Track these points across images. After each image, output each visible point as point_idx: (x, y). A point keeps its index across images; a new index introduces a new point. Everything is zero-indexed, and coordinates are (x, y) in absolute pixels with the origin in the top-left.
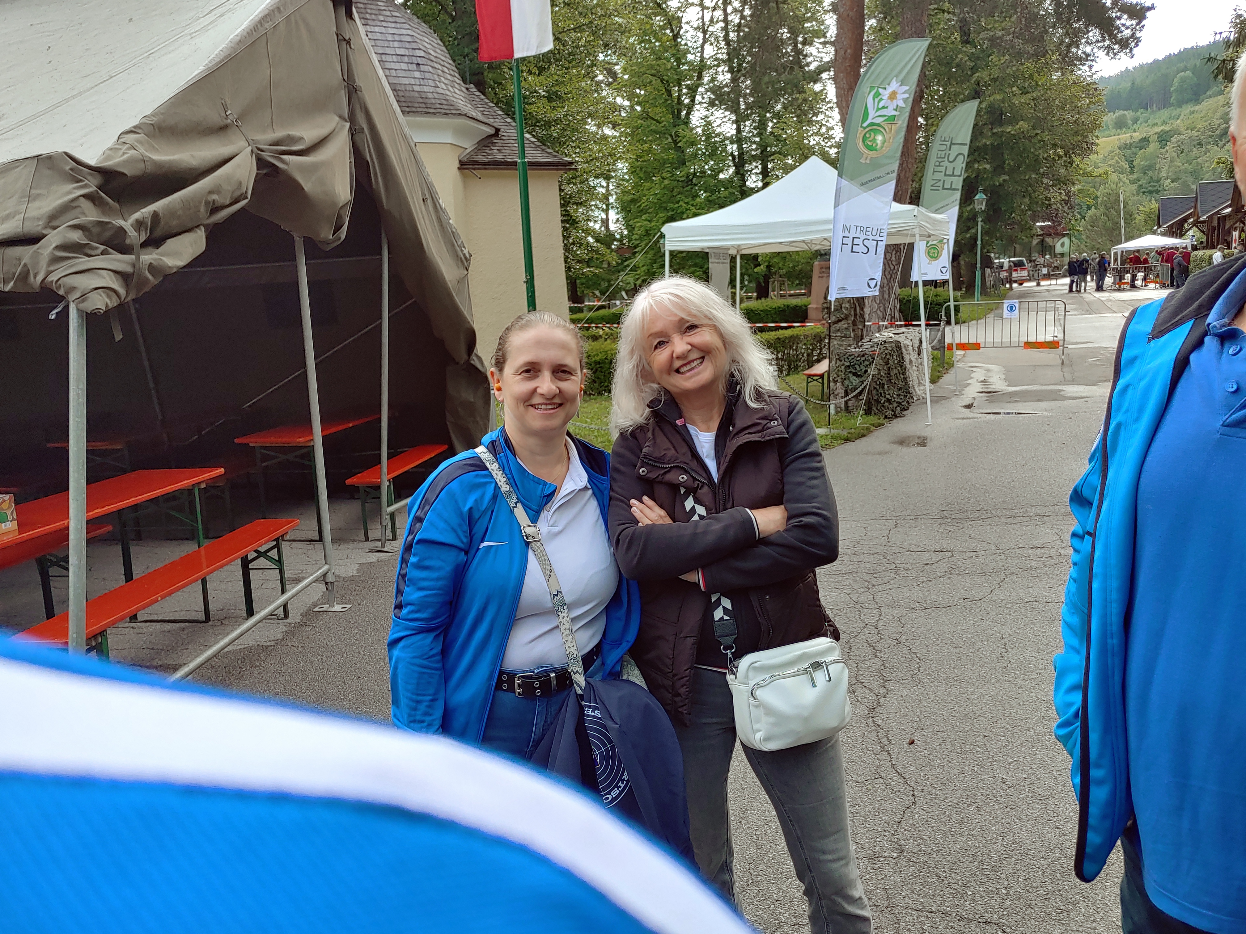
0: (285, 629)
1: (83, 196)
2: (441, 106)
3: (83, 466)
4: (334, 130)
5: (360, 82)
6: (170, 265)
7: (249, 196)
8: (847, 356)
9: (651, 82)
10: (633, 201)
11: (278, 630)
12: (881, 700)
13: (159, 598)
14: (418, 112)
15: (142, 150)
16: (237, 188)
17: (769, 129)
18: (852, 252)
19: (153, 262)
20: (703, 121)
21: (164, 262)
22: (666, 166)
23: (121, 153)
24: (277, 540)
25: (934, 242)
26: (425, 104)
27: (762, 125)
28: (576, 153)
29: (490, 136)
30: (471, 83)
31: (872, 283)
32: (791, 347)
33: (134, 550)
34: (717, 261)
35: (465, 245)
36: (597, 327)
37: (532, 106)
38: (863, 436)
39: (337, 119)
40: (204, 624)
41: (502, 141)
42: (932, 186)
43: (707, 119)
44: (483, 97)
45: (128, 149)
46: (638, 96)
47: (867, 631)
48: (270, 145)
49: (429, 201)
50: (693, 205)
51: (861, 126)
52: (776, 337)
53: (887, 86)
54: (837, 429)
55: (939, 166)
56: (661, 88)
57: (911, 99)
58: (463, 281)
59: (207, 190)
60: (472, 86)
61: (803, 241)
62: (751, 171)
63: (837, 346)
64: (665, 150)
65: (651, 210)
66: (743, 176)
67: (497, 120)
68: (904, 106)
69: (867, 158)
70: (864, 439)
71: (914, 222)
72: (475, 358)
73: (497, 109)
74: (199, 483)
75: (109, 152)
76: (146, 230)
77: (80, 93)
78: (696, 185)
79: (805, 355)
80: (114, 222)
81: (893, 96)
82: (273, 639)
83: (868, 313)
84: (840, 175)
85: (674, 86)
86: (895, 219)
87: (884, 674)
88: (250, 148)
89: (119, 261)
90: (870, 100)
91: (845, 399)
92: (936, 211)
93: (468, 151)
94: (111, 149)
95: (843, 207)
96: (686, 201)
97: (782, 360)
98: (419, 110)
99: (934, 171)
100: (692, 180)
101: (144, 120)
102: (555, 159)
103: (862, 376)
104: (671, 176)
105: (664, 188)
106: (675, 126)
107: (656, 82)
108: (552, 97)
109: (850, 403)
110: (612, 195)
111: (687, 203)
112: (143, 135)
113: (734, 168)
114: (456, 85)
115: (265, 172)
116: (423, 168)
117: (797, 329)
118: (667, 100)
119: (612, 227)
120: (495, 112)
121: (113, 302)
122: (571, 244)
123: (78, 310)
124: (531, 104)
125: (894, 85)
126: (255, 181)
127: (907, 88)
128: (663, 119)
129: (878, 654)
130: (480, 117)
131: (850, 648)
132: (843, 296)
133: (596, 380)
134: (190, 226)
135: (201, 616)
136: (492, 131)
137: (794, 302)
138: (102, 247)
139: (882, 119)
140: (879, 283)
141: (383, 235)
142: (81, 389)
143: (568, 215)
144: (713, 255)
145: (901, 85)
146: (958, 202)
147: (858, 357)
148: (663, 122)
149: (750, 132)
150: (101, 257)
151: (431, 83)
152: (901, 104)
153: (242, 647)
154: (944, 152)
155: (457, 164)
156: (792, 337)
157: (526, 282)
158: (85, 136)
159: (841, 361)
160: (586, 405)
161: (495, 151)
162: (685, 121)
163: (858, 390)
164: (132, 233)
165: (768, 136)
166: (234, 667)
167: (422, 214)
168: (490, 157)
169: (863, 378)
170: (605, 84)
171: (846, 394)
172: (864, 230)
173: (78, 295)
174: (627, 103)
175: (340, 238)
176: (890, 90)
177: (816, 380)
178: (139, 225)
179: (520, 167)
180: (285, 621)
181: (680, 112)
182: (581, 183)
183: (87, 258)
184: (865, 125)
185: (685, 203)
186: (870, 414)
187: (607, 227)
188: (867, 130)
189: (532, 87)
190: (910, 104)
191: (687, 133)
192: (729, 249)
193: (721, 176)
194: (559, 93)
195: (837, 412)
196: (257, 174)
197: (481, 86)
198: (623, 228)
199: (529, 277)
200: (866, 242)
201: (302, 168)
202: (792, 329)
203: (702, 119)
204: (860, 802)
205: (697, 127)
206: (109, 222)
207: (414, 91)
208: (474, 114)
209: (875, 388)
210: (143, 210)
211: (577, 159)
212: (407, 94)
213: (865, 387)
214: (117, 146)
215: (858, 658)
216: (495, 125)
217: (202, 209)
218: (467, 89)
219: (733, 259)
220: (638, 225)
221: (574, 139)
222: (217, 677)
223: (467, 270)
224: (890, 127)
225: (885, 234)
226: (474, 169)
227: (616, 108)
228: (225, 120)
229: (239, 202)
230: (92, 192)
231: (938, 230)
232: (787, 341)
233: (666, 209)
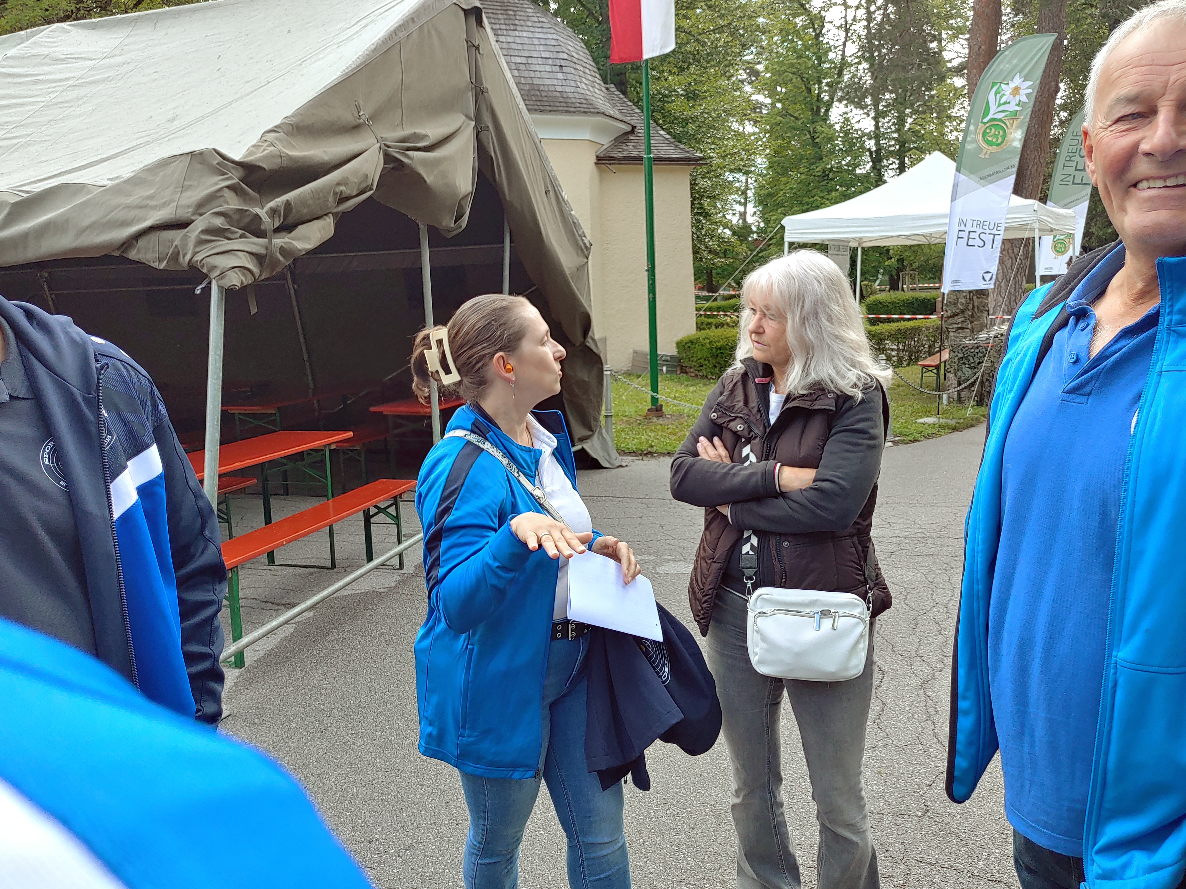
0: (399, 578)
1: (228, 187)
2: (581, 105)
3: (217, 422)
4: (460, 127)
5: (487, 84)
6: (299, 247)
7: (375, 188)
8: (961, 347)
9: (791, 80)
10: (769, 195)
11: (391, 579)
12: (936, 674)
13: (284, 543)
14: (558, 111)
15: (280, 147)
16: (364, 180)
17: (908, 126)
18: (968, 245)
19: (283, 245)
20: (841, 117)
21: (294, 245)
22: (803, 161)
23: (262, 149)
24: (395, 498)
25: (1062, 237)
26: (566, 103)
27: (901, 120)
28: (711, 149)
29: (627, 133)
30: (612, 83)
31: (988, 277)
32: (912, 338)
33: (273, 502)
34: (837, 253)
35: (587, 235)
36: (725, 315)
37: (672, 105)
38: (972, 426)
39: (464, 118)
40: (330, 571)
41: (638, 138)
42: (1061, 181)
43: (845, 116)
44: (622, 96)
45: (268, 146)
46: (778, 94)
47: (936, 610)
48: (397, 142)
49: (552, 193)
50: (828, 199)
51: (982, 122)
52: (897, 328)
53: (1010, 82)
54: (946, 418)
55: (1070, 161)
56: (800, 86)
57: (1035, 94)
58: (582, 268)
59: (335, 182)
60: (612, 86)
61: (922, 235)
62: (888, 167)
63: (953, 338)
64: (802, 147)
65: (786, 204)
66: (879, 171)
67: (634, 118)
68: (1027, 101)
69: (986, 153)
70: (973, 429)
71: (1034, 217)
72: (590, 340)
73: (635, 107)
74: (330, 444)
75: (253, 149)
76: (279, 217)
77: (242, 97)
78: (832, 179)
79: (926, 346)
80: (251, 210)
81: (1016, 91)
82: (387, 586)
83: (993, 306)
84: (958, 170)
85: (814, 84)
86: (1014, 213)
87: (944, 650)
88: (378, 145)
89: (254, 244)
90: (991, 97)
91: (958, 389)
92: (1065, 206)
93: (604, 147)
94: (254, 146)
95: (959, 202)
96: (822, 195)
97: (903, 350)
98: (560, 109)
99: (1064, 166)
100: (828, 175)
101: (283, 121)
102: (687, 155)
103: (975, 368)
104: (808, 171)
105: (800, 183)
106: (813, 123)
107: (797, 80)
108: (692, 96)
109: (963, 394)
110: (751, 189)
111: (822, 197)
112: (282, 133)
113: (871, 164)
114: (597, 86)
115: (391, 166)
116: (548, 163)
117: (920, 320)
118: (806, 98)
119: (750, 220)
120: (632, 110)
121: (248, 280)
122: (703, 236)
123: (219, 286)
124: (669, 102)
125: (1017, 81)
126: (380, 176)
127: (1031, 83)
128: (802, 116)
129: (943, 632)
130: (617, 115)
131: (916, 625)
132: (956, 288)
133: (717, 365)
134: (319, 213)
135: (328, 564)
136: (628, 129)
137: (923, 295)
138: (241, 232)
139: (1003, 114)
140: (994, 277)
141: (506, 224)
142: (218, 355)
143: (702, 208)
144: (832, 247)
145: (1024, 81)
146: (1088, 197)
147: (972, 348)
148: (802, 118)
149: (889, 127)
150: (240, 240)
151: (573, 83)
152: (1024, 99)
153: (359, 592)
154: (1076, 147)
155: (594, 160)
156: (912, 329)
157: (648, 271)
158: (241, 135)
159: (954, 352)
160: (704, 388)
161: (631, 147)
162: (824, 117)
163: (970, 382)
164: (266, 219)
165: (906, 132)
166: (350, 609)
167: (544, 205)
168: (625, 153)
169: (976, 370)
170: (748, 83)
171: (959, 384)
172: (981, 224)
173: (218, 273)
174: (768, 101)
175: (461, 227)
176: (1012, 85)
177: (931, 371)
178: (273, 212)
179: (645, 162)
180: (400, 571)
181: (819, 109)
182: (716, 177)
183: (227, 241)
184: (985, 120)
185: (821, 197)
186: (982, 405)
187: (745, 220)
188: (987, 125)
189: (671, 86)
190: (1033, 99)
191: (825, 129)
192: (850, 242)
193: (858, 171)
194: (697, 92)
195: (949, 402)
196: (384, 168)
197: (622, 86)
198: (760, 221)
199: (650, 266)
200: (982, 236)
201: (425, 163)
202: (914, 321)
203: (841, 115)
204: (895, 764)
205: (836, 123)
206: (247, 210)
207: (556, 91)
208: (612, 112)
209: (987, 380)
210: (277, 200)
211: (711, 155)
212: (550, 94)
213: (977, 378)
214: (260, 144)
215: (922, 634)
216: (632, 122)
217: (331, 199)
218: (607, 89)
219: (854, 251)
220: (773, 218)
221: (709, 135)
222: (334, 616)
223: (587, 258)
224: (1011, 122)
225: (1003, 229)
226: (610, 164)
227: (756, 107)
228: (357, 121)
229: (365, 192)
230: (234, 184)
231: (1062, 224)
232: (908, 332)
233: (801, 203)
